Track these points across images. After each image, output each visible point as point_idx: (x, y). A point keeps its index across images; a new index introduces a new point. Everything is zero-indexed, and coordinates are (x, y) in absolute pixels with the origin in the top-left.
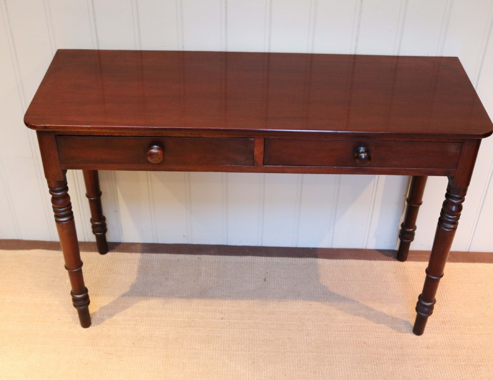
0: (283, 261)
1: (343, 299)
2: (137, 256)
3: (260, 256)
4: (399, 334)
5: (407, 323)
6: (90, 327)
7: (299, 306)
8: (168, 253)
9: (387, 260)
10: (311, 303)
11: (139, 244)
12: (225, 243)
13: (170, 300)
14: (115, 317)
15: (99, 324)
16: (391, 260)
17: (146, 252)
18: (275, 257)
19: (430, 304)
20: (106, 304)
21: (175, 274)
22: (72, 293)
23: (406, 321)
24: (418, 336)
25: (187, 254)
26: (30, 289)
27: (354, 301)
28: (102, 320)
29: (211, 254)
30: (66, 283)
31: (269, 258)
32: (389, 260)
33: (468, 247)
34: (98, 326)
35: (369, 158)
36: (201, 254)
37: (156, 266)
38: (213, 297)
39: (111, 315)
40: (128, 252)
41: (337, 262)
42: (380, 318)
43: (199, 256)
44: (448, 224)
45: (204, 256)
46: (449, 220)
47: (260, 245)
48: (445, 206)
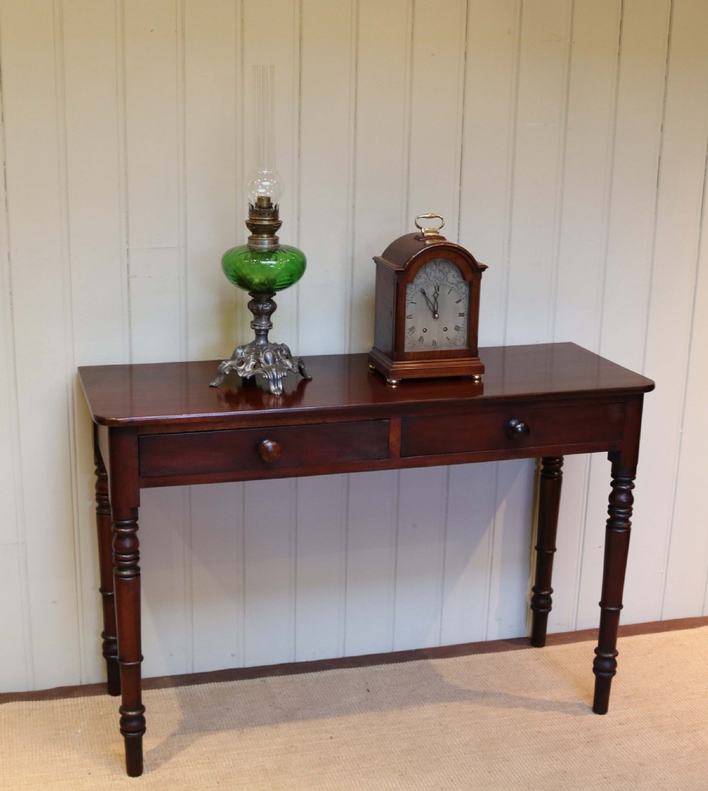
0: (383, 669)
1: (484, 694)
2: (171, 691)
3: (348, 668)
4: (577, 717)
5: (581, 705)
6: (143, 775)
7: (430, 711)
8: (214, 682)
9: (520, 649)
10: (445, 704)
11: (166, 677)
12: (292, 661)
13: (245, 730)
14: (174, 759)
15: (155, 769)
16: (525, 648)
17: (181, 685)
18: (369, 666)
19: (611, 655)
20: (153, 748)
21: (237, 702)
22: (121, 711)
23: (579, 704)
24: (602, 716)
25: (243, 679)
26: (24, 747)
27: (500, 694)
28: (156, 765)
29: (279, 675)
30: (77, 733)
31: (361, 669)
32: (522, 648)
34: (154, 772)
35: (526, 430)
36: (263, 677)
37: (204, 698)
38: (304, 718)
39: (166, 758)
40: (155, 688)
42: (545, 706)
43: (261, 679)
44: (621, 523)
45: (268, 678)
46: (622, 516)
47: (340, 655)
48: (612, 497)
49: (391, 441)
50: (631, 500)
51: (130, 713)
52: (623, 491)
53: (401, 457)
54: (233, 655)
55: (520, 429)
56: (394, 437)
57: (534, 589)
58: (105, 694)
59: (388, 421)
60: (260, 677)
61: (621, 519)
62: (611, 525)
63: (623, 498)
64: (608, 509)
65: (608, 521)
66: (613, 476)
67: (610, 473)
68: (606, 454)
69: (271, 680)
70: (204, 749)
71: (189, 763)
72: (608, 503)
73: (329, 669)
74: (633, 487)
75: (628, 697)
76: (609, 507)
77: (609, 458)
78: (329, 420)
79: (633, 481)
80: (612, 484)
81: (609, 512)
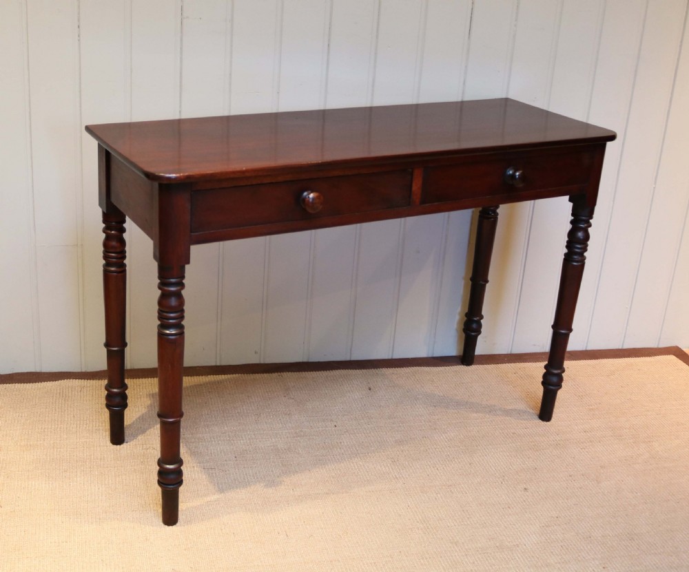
3: (354, 369)
12: (306, 360)
29: (294, 371)
31: (365, 371)
33: (585, 345)
44: (576, 257)
45: (285, 373)
46: (578, 251)
47: (348, 358)
48: (571, 234)
50: (587, 237)
52: (581, 229)
54: (256, 353)
60: (278, 372)
61: (576, 254)
62: (568, 259)
63: (580, 234)
64: (566, 244)
65: (565, 255)
66: (573, 215)
67: (571, 212)
68: (567, 197)
72: (567, 239)
73: (337, 369)
74: (590, 226)
76: (567, 242)
77: (570, 200)
79: (591, 221)
80: (572, 222)
81: (567, 247)
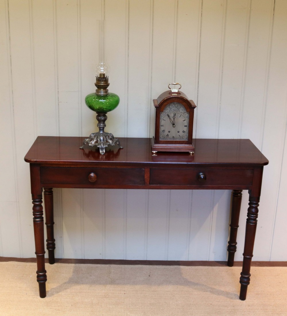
0: (160, 267)
1: (197, 284)
2: (73, 265)
3: (146, 265)
4: (231, 300)
5: (235, 295)
6: (45, 298)
7: (170, 288)
8: (90, 264)
9: (221, 266)
10: (178, 286)
11: (73, 259)
12: (125, 259)
13: (93, 285)
14: (60, 293)
15: (51, 296)
16: (224, 266)
17: (77, 263)
18: (155, 265)
19: (247, 276)
20: (55, 287)
21: (95, 273)
22: (37, 272)
23: (235, 294)
24: (243, 301)
25: (102, 264)
26: (9, 280)
27: (203, 285)
28: (52, 294)
29: (117, 264)
30: (30, 277)
31: (151, 266)
32: (222, 266)
33: (269, 258)
34: (50, 297)
35: (205, 178)
36: (110, 264)
37: (84, 269)
38: (118, 284)
39: (58, 292)
40: (67, 263)
41: (192, 268)
42: (219, 293)
43: (110, 265)
44: (252, 221)
45: (112, 265)
46: (252, 218)
47: (145, 259)
48: (249, 209)
49: (145, 177)
50: (257, 211)
51: (40, 274)
52: (253, 207)
53: (150, 184)
54: (100, 254)
55: (202, 177)
56: (147, 176)
57: (229, 242)
58: (47, 263)
59: (144, 169)
60: (109, 264)
61: (252, 219)
62: (248, 221)
63: (253, 210)
64: (247, 214)
65: (247, 219)
66: (249, 200)
67: (249, 199)
68: (247, 191)
69: (113, 266)
70: (73, 291)
71: (65, 296)
72: (247, 212)
73: (138, 265)
74: (258, 206)
75: (258, 294)
77: (249, 193)
78: (119, 167)
79: (259, 203)
80: (249, 204)
81: (248, 216)
